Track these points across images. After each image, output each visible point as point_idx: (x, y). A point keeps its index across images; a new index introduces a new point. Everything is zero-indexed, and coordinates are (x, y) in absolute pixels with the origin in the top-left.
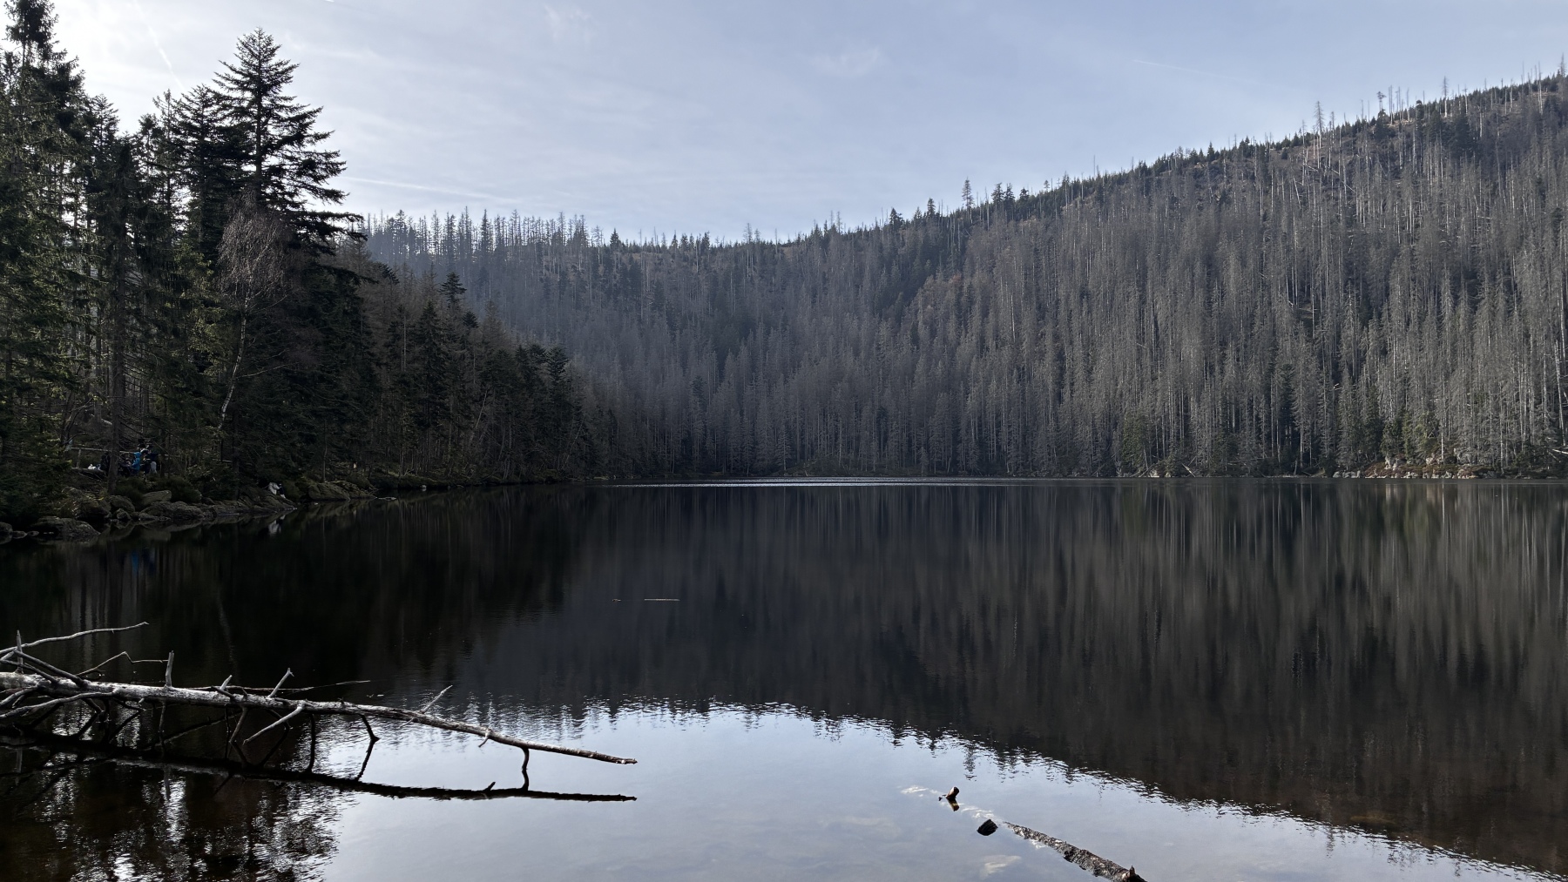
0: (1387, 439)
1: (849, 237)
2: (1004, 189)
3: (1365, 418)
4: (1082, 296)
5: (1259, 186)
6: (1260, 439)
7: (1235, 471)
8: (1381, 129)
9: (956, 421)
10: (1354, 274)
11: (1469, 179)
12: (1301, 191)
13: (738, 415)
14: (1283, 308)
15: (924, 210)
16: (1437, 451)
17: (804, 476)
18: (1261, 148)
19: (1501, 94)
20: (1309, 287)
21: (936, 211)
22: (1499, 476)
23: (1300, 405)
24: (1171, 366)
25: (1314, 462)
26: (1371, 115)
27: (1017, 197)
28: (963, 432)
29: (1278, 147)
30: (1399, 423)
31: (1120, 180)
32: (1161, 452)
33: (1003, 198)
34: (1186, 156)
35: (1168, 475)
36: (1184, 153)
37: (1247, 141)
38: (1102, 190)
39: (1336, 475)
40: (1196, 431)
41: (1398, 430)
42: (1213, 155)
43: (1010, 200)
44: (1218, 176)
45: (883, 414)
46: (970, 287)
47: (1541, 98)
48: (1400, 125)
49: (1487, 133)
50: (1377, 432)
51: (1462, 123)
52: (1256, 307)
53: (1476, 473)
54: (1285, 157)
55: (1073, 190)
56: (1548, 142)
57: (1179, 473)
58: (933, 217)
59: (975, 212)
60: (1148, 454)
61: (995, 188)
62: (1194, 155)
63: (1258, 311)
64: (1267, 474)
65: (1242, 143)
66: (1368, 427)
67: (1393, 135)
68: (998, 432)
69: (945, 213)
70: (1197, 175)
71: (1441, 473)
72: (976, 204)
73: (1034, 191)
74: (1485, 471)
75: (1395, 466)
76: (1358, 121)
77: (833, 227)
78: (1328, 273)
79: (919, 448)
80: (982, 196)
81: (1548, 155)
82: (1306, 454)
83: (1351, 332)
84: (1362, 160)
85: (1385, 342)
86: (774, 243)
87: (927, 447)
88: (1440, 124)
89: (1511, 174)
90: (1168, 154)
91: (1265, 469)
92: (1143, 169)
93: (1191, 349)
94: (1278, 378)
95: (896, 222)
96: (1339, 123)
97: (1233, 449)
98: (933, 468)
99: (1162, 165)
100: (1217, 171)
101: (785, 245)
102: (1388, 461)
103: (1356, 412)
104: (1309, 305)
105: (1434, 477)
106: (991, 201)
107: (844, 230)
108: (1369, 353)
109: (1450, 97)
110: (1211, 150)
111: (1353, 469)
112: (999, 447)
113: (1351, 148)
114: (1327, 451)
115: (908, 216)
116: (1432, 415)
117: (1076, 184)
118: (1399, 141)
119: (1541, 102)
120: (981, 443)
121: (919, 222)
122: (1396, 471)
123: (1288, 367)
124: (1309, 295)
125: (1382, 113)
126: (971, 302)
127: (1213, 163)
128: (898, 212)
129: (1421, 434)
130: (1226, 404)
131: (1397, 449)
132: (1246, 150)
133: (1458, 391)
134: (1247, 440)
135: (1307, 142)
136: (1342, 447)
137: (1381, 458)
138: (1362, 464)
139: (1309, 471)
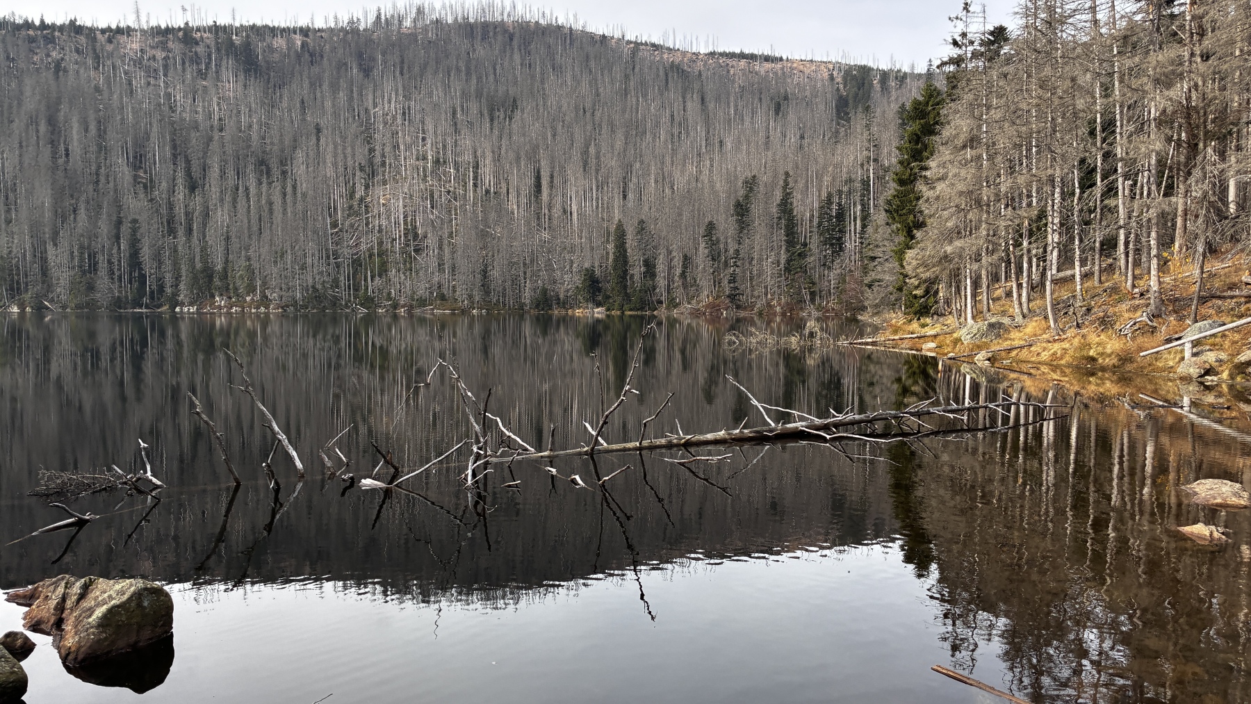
0: (217, 282)
3: (199, 266)
5: (90, 62)
6: (113, 279)
7: (92, 305)
8: (187, 35)
10: (178, 152)
11: (255, 92)
12: (126, 73)
14: (123, 171)
16: (254, 290)
18: (88, 29)
19: (273, 31)
20: (141, 156)
22: (297, 310)
23: (146, 253)
24: (24, 214)
25: (159, 299)
29: (103, 31)
30: (225, 269)
32: (18, 289)
34: (19, 21)
35: (28, 309)
36: (17, 18)
37: (75, 19)
39: (178, 309)
40: (54, 272)
41: (224, 275)
42: (43, 26)
44: (49, 46)
47: (298, 40)
48: (201, 37)
49: (264, 57)
50: (209, 277)
51: (247, 45)
52: (99, 167)
53: (282, 308)
54: (110, 41)
56: (305, 73)
57: (40, 310)
60: (7, 290)
62: (26, 22)
63: (102, 170)
64: (120, 308)
65: (71, 20)
66: (201, 272)
67: (197, 43)
70: (32, 40)
71: (258, 308)
74: (287, 306)
75: (223, 302)
76: (168, 26)
78: (158, 146)
81: (306, 84)
82: (152, 292)
83: (181, 197)
84: (174, 58)
85: (208, 207)
88: (232, 43)
89: (285, 92)
91: (118, 303)
93: (44, 197)
94: (125, 229)
96: (153, 23)
97: (91, 288)
100: (50, 40)
102: (217, 299)
103: (192, 260)
104: (142, 171)
105: (253, 310)
108: (196, 214)
109: (237, 24)
110: (42, 21)
111: (191, 304)
113: (163, 46)
114: (169, 290)
116: (250, 265)
118: (200, 49)
119: (299, 43)
122: (225, 306)
123: (135, 221)
124: (141, 162)
125: (187, 24)
127: (45, 32)
129: (243, 279)
130: (82, 247)
131: (225, 290)
132: (74, 28)
133: (264, 250)
134: (103, 281)
135: (128, 32)
136: (182, 286)
137: (213, 296)
138: (197, 301)
139: (155, 306)
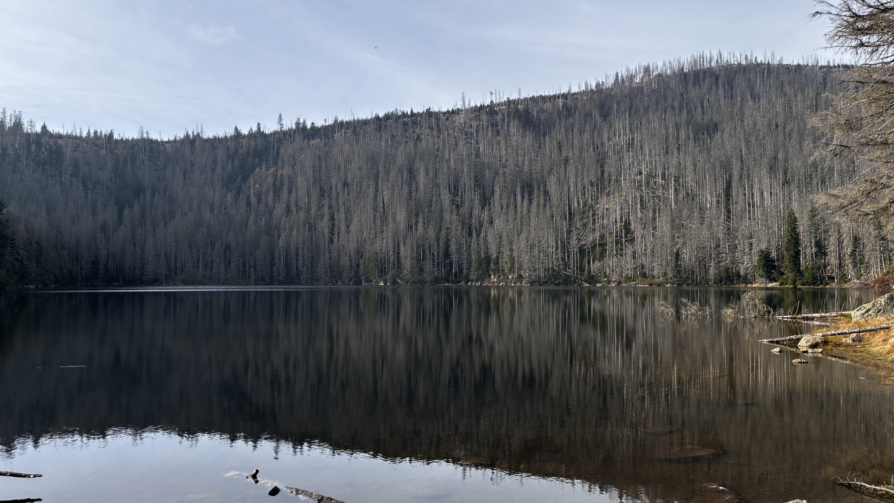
0: (492, 266)
1: (208, 140)
2: (301, 121)
3: (483, 256)
4: (344, 185)
5: (435, 133)
6: (434, 265)
7: (422, 282)
8: (490, 110)
9: (272, 253)
10: (479, 183)
11: (529, 139)
12: (455, 138)
13: (132, 247)
14: (446, 198)
15: (255, 129)
16: (514, 272)
17: (176, 285)
18: (436, 113)
19: (543, 98)
20: (458, 188)
21: (262, 130)
22: (540, 285)
23: (453, 248)
24: (391, 225)
25: (459, 277)
26: (487, 103)
27: (309, 126)
28: (276, 259)
29: (444, 114)
30: (498, 258)
31: (365, 122)
32: (385, 272)
33: (301, 126)
34: (400, 113)
35: (389, 284)
36: (398, 112)
37: (430, 109)
38: (356, 127)
39: (469, 284)
40: (403, 261)
41: (497, 262)
42: (413, 115)
43: (305, 127)
44: (415, 126)
45: (228, 247)
46: (282, 175)
47: (561, 102)
48: (500, 109)
49: (537, 117)
50: (488, 262)
51: (527, 111)
52: (433, 196)
53: (530, 283)
54: (447, 119)
55: (340, 126)
56: (563, 124)
57: (394, 283)
58: (260, 134)
59: (285, 133)
60: (378, 272)
61: (296, 120)
62: (403, 113)
63: (434, 199)
64: (437, 284)
65: (427, 109)
66: (484, 260)
67: (497, 114)
68: (297, 259)
69: (267, 132)
70: (405, 124)
71: (515, 283)
72: (285, 128)
73: (319, 123)
74: (534, 282)
75: (495, 279)
76: (481, 105)
77: (198, 134)
78: (467, 180)
79: (250, 268)
80: (289, 124)
81: (563, 131)
82: (456, 273)
83: (477, 212)
84: (483, 125)
85: (492, 217)
86: (159, 140)
87: (255, 268)
88: (517, 110)
89: (547, 138)
90: (391, 111)
91: (436, 281)
92: (377, 118)
93: (401, 217)
94: (443, 234)
95: (238, 135)
96: (473, 105)
97: (421, 271)
98: (258, 280)
99: (388, 117)
100: (415, 123)
101: (166, 142)
102: (492, 277)
103: (479, 252)
104: (458, 197)
105: (513, 285)
106: (294, 127)
107: (205, 136)
108: (485, 222)
109: (522, 98)
110: (412, 111)
111: (477, 280)
112: (297, 268)
113: (478, 118)
114: (465, 271)
115: (245, 131)
116: (512, 254)
117: (342, 122)
118: (499, 117)
119: (561, 104)
120: (287, 266)
121: (251, 135)
122: (496, 282)
123: (448, 228)
124: (458, 192)
125: (492, 102)
126: (282, 184)
127: (413, 118)
128: (239, 128)
129: (507, 263)
130: (418, 246)
131: (497, 271)
132: (429, 113)
133: (523, 243)
134: (428, 266)
135: (458, 112)
136: (472, 269)
137: (490, 276)
138: (481, 278)
139: (457, 282)
